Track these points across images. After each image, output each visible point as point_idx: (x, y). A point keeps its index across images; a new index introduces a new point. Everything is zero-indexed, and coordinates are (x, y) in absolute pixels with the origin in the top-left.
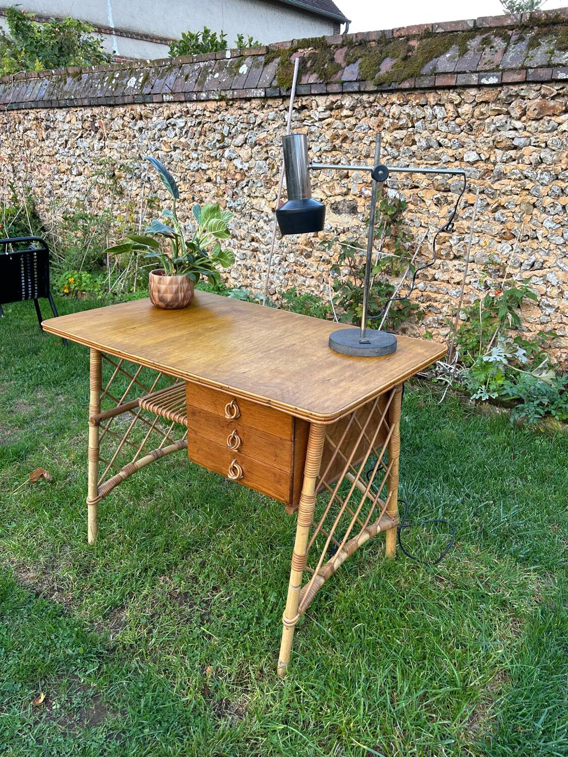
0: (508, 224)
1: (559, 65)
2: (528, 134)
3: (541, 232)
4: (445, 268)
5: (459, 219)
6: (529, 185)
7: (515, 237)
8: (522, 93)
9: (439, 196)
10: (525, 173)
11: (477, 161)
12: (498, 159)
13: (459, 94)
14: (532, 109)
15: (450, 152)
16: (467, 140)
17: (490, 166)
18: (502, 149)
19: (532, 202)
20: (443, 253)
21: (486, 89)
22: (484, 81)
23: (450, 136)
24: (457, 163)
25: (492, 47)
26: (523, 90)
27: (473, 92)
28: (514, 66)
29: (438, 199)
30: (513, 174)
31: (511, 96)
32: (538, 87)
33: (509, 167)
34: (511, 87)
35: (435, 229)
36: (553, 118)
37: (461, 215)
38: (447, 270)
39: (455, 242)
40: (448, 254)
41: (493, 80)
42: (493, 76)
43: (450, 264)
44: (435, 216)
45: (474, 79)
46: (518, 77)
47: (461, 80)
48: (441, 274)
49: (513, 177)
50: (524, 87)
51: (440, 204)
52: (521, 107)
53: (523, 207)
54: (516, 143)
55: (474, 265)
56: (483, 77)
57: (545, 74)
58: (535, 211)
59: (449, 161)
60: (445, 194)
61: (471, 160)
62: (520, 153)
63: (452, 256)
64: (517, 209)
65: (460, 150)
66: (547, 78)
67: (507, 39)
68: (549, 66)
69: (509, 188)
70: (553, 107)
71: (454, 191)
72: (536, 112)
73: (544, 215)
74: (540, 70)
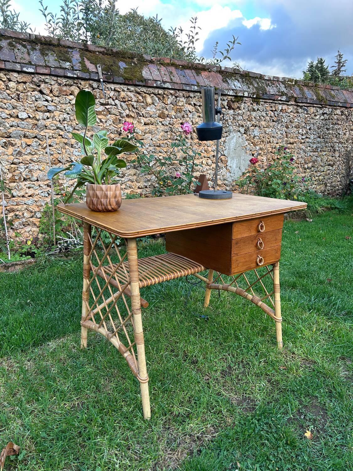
0: (55, 155)
1: (66, 68)
2: (55, 105)
3: (73, 158)
4: (20, 187)
5: (22, 155)
6: (62, 133)
7: (60, 162)
8: (47, 81)
9: (4, 140)
10: (58, 126)
11: (27, 118)
12: (41, 118)
13: (5, 75)
14: (56, 90)
15: (7, 112)
16: (18, 105)
17: (36, 122)
18: (41, 111)
19: (65, 142)
20: (17, 178)
21: (24, 75)
22: (25, 69)
23: (5, 101)
24: (12, 119)
25: (18, 49)
26: (48, 79)
27: (16, 75)
28: (41, 64)
29: (5, 142)
30: (52, 126)
31: (40, 81)
32: (55, 78)
33: (48, 122)
34: (40, 76)
35: (7, 163)
36: (67, 97)
37: (23, 152)
38: (22, 189)
39: (23, 170)
40: (20, 178)
41: (31, 70)
42: (31, 67)
43: (22, 184)
44: (4, 154)
45: (18, 67)
46: (46, 71)
47: (9, 66)
48: (18, 192)
49: (52, 128)
50: (48, 77)
51: (7, 146)
52: (49, 88)
53: (61, 145)
54: (49, 108)
55: (39, 183)
56: (24, 67)
57: (60, 72)
58: (67, 147)
59: (7, 118)
60: (9, 139)
61: (24, 117)
62: (52, 114)
63: (23, 179)
64: (57, 146)
65: (14, 111)
66: (62, 74)
67: (24, 46)
68: (61, 68)
69: (51, 134)
70: (66, 91)
71: (15, 137)
72: (58, 92)
73: (72, 149)
74: (57, 70)
